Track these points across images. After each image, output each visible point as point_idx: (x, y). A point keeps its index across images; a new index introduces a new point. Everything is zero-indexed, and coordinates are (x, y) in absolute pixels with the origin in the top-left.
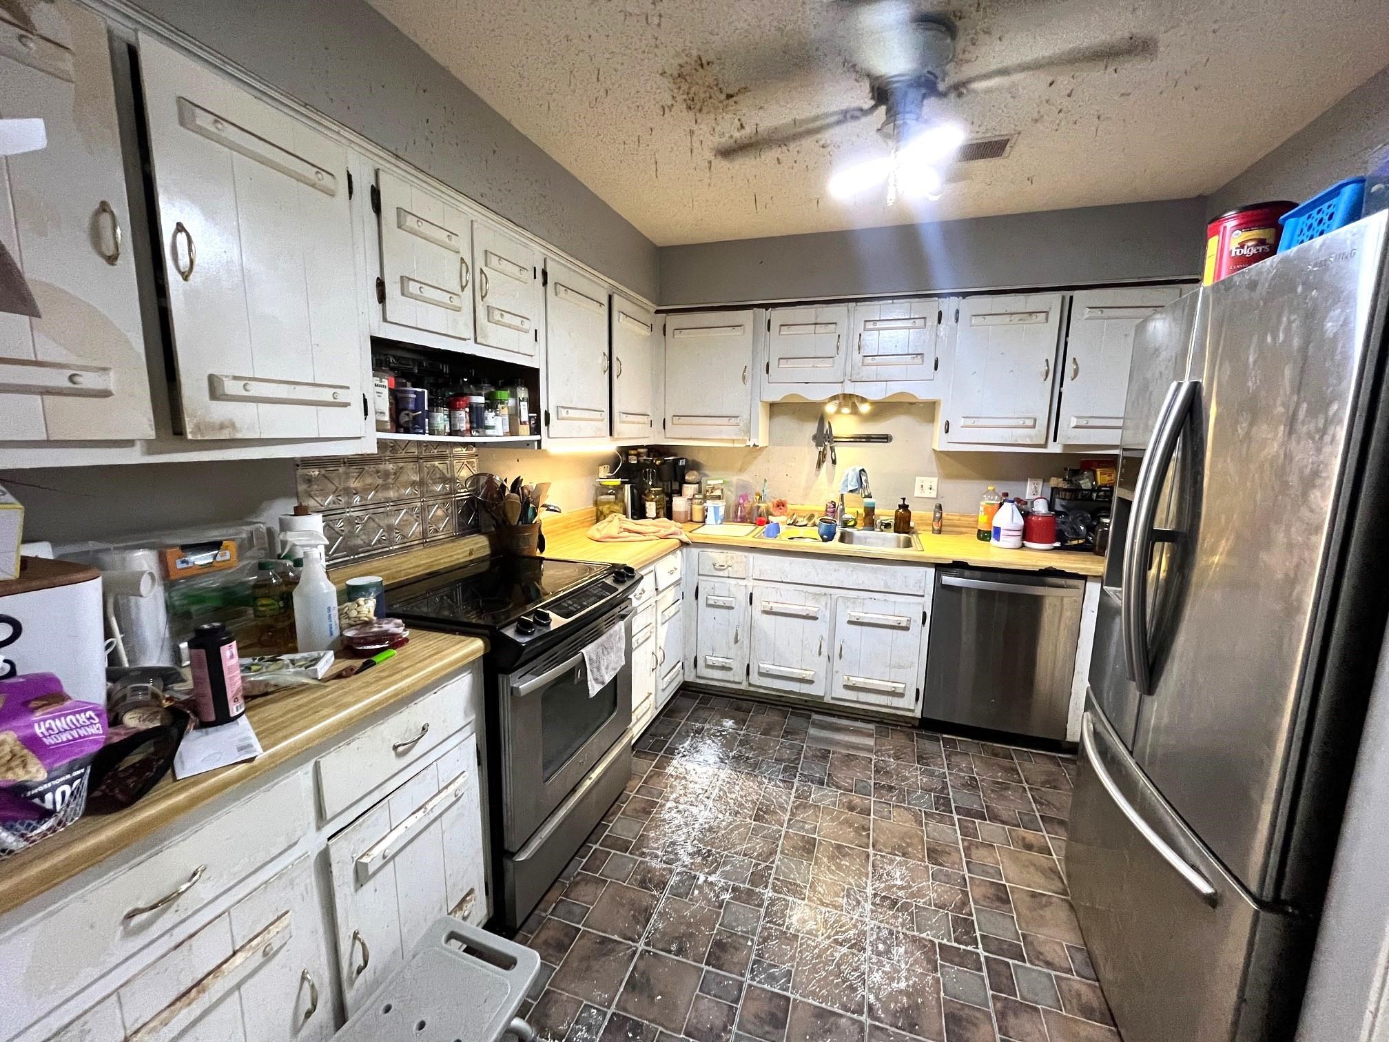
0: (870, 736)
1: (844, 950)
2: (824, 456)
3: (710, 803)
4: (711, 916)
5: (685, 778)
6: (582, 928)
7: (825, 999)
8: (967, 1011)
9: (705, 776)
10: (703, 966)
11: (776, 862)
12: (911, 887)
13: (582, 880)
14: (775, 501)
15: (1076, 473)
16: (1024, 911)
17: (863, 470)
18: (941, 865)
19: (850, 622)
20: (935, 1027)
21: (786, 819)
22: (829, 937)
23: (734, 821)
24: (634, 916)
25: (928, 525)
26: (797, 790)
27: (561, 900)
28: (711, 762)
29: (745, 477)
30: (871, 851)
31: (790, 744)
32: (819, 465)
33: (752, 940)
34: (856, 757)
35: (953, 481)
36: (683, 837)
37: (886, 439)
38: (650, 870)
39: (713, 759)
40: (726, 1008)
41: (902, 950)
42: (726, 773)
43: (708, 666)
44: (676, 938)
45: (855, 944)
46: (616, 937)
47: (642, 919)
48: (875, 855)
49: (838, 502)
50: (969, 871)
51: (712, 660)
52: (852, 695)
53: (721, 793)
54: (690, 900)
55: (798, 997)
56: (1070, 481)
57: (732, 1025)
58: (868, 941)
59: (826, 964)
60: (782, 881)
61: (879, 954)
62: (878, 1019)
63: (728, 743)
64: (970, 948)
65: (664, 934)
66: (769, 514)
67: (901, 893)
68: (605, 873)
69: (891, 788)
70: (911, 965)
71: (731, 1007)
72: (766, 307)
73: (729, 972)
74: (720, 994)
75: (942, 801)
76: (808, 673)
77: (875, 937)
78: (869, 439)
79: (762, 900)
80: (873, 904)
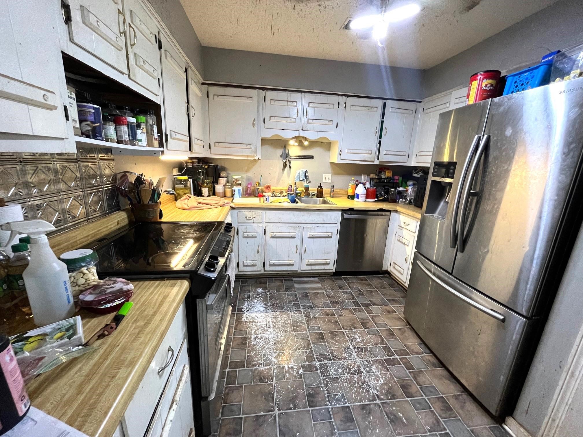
0: (318, 283)
1: (356, 376)
2: (286, 165)
3: (271, 330)
4: (300, 383)
5: (253, 321)
6: (243, 416)
7: (361, 401)
8: (405, 382)
9: (262, 318)
10: (308, 408)
11: (313, 348)
12: (363, 340)
13: (229, 390)
14: (266, 185)
15: (380, 172)
16: (401, 336)
17: (306, 171)
18: (368, 328)
19: (309, 237)
20: (400, 393)
21: (306, 327)
22: (348, 373)
23: (286, 335)
24: (265, 398)
25: (328, 194)
26: (304, 313)
27: (224, 406)
28: (262, 310)
29: (250, 174)
30: (343, 330)
31: (291, 294)
32: (284, 169)
33: (322, 387)
34: (318, 293)
35: (336, 176)
36: (268, 350)
37: (311, 157)
38: (261, 372)
39: (262, 309)
40: (328, 423)
41: (374, 367)
42: (271, 314)
43: (244, 266)
44: (290, 401)
45: (359, 371)
46: (262, 413)
47: (270, 399)
48: (346, 332)
49: (293, 185)
50: (378, 327)
51: (246, 263)
52: (309, 268)
53: (274, 324)
54: (287, 379)
55: (351, 404)
56: (378, 175)
57: (334, 431)
58: (362, 369)
59: (353, 385)
60: (319, 355)
61: (368, 372)
62: (382, 399)
63: (265, 300)
64: (393, 357)
65: (284, 401)
66: (263, 192)
67: (362, 344)
68: (240, 382)
69: (337, 303)
70: (380, 372)
71: (330, 422)
72: (263, 89)
73: (320, 406)
74: (322, 418)
75: (355, 303)
76: (292, 261)
77: (363, 366)
78: (305, 157)
79: (316, 367)
80: (356, 352)
